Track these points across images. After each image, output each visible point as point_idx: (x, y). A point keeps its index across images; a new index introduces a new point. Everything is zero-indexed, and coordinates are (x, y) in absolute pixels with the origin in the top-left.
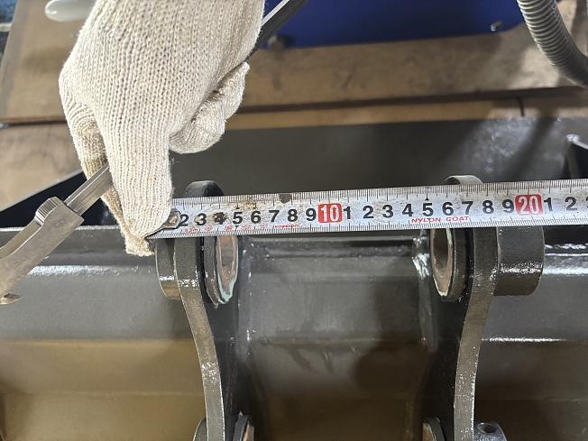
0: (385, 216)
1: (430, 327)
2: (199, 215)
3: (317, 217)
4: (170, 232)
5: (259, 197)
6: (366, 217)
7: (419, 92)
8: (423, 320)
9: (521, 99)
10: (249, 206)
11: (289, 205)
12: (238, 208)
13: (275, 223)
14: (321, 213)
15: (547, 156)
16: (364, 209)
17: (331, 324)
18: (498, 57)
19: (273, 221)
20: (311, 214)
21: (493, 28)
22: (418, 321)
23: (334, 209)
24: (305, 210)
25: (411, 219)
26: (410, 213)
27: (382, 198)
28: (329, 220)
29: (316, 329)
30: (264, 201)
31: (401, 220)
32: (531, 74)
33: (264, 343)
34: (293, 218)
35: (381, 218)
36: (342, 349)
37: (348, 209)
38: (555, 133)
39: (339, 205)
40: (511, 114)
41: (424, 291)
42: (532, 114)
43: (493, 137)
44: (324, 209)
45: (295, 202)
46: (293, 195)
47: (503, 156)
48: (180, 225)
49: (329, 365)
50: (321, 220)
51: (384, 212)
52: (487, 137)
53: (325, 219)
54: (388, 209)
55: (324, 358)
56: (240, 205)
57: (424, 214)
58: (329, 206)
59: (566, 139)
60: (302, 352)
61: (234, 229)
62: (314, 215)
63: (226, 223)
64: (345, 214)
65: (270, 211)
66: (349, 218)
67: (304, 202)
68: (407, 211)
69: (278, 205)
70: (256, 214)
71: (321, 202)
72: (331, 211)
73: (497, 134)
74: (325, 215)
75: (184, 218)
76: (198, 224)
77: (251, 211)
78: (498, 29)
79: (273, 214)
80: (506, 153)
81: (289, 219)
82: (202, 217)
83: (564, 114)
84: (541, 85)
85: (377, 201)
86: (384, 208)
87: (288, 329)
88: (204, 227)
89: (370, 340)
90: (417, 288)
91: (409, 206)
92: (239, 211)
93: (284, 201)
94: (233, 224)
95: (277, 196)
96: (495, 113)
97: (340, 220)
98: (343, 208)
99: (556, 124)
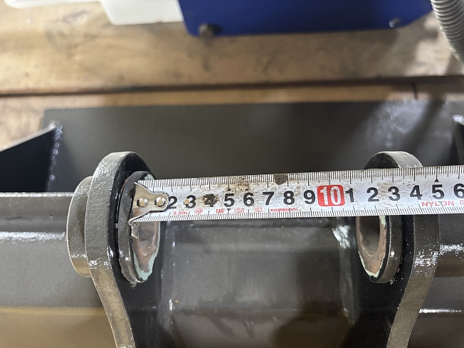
0: (391, 198)
1: (351, 298)
2: (188, 197)
3: (316, 199)
4: (158, 214)
5: (252, 177)
6: (371, 199)
7: (329, 76)
8: (343, 290)
9: (415, 84)
10: (241, 187)
11: (284, 187)
12: (229, 190)
13: (271, 206)
14: (321, 196)
15: (438, 134)
16: (369, 191)
17: (254, 295)
18: (396, 48)
19: (267, 203)
20: (309, 196)
21: (391, 24)
22: (339, 292)
23: (335, 191)
24: (303, 191)
25: (420, 202)
26: (419, 195)
27: (387, 180)
28: (330, 204)
29: (239, 300)
30: (257, 182)
31: (410, 203)
32: (423, 64)
33: (186, 312)
34: (289, 201)
35: (388, 201)
36: (264, 317)
37: (350, 192)
38: (444, 114)
39: (340, 187)
40: (406, 97)
41: (345, 263)
42: (424, 98)
43: (391, 117)
44: (324, 191)
45: (291, 184)
46: (289, 176)
47: (401, 134)
48: (169, 207)
49: (250, 332)
50: (322, 203)
51: (390, 194)
52: (387, 116)
53: (326, 203)
54: (394, 191)
55: (246, 325)
56: (231, 186)
57: (435, 196)
58: (329, 188)
59: (453, 121)
60: (225, 321)
61: (226, 212)
62: (313, 197)
63: (217, 206)
64: (347, 197)
65: (264, 193)
66: (352, 201)
67: (302, 184)
68: (415, 193)
69: (273, 186)
70: (249, 196)
71: (321, 184)
72: (332, 193)
73: (395, 114)
74: (326, 198)
75: (172, 200)
76: (187, 205)
77: (244, 193)
78: (397, 26)
79: (267, 196)
80: (403, 131)
81: (286, 202)
82: (191, 199)
83: (451, 98)
84: (432, 73)
85: (382, 182)
86: (390, 190)
87: (211, 300)
88: (194, 209)
89: (292, 310)
90: (338, 259)
91: (417, 188)
92: (231, 192)
93: (279, 182)
94: (224, 207)
95: (271, 176)
96: (393, 96)
97: (343, 203)
98: (345, 190)
99: (444, 106)
